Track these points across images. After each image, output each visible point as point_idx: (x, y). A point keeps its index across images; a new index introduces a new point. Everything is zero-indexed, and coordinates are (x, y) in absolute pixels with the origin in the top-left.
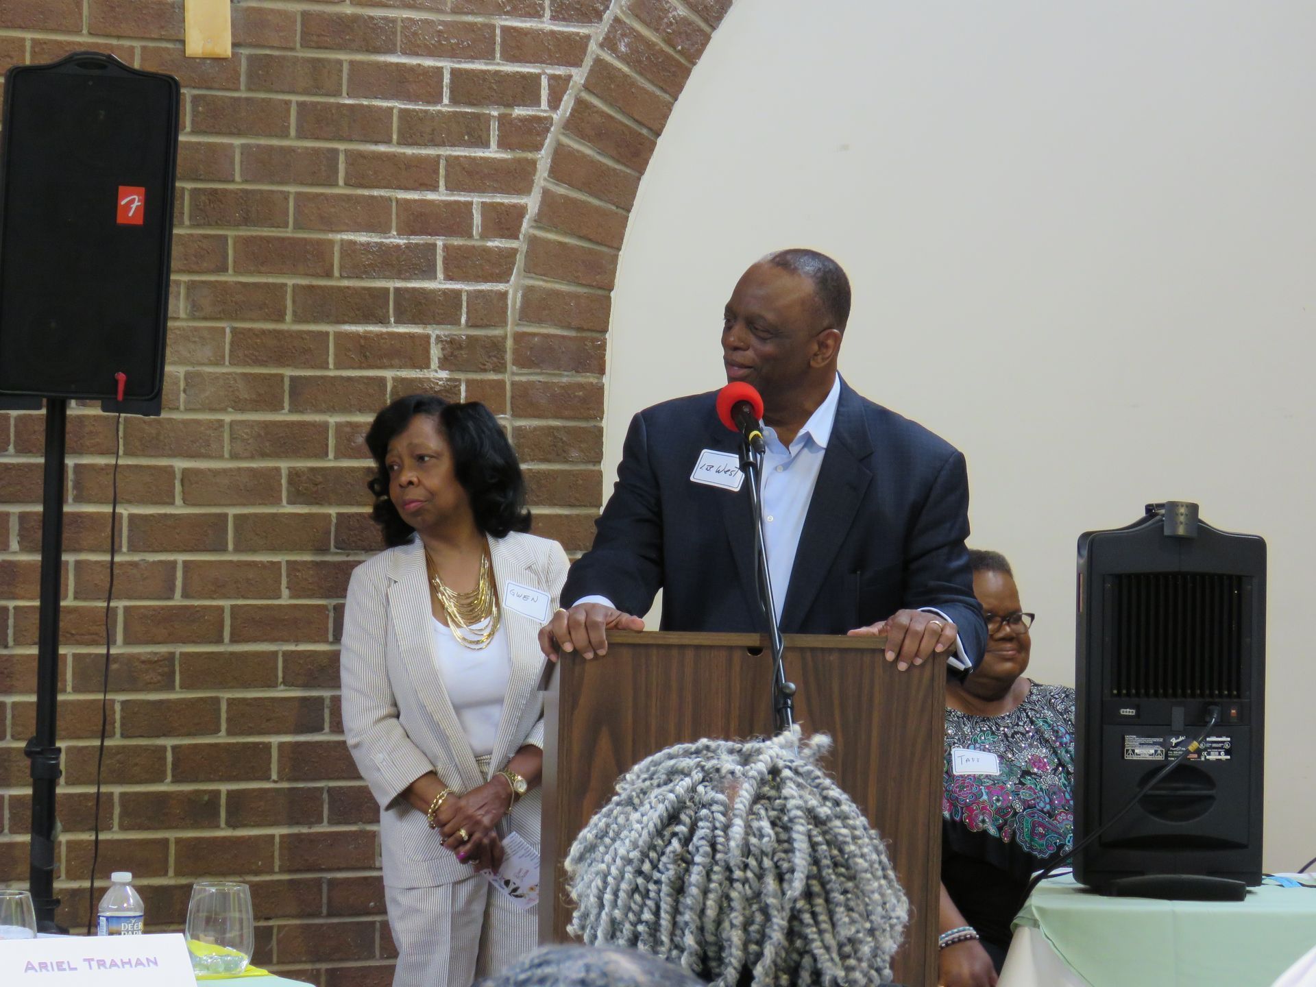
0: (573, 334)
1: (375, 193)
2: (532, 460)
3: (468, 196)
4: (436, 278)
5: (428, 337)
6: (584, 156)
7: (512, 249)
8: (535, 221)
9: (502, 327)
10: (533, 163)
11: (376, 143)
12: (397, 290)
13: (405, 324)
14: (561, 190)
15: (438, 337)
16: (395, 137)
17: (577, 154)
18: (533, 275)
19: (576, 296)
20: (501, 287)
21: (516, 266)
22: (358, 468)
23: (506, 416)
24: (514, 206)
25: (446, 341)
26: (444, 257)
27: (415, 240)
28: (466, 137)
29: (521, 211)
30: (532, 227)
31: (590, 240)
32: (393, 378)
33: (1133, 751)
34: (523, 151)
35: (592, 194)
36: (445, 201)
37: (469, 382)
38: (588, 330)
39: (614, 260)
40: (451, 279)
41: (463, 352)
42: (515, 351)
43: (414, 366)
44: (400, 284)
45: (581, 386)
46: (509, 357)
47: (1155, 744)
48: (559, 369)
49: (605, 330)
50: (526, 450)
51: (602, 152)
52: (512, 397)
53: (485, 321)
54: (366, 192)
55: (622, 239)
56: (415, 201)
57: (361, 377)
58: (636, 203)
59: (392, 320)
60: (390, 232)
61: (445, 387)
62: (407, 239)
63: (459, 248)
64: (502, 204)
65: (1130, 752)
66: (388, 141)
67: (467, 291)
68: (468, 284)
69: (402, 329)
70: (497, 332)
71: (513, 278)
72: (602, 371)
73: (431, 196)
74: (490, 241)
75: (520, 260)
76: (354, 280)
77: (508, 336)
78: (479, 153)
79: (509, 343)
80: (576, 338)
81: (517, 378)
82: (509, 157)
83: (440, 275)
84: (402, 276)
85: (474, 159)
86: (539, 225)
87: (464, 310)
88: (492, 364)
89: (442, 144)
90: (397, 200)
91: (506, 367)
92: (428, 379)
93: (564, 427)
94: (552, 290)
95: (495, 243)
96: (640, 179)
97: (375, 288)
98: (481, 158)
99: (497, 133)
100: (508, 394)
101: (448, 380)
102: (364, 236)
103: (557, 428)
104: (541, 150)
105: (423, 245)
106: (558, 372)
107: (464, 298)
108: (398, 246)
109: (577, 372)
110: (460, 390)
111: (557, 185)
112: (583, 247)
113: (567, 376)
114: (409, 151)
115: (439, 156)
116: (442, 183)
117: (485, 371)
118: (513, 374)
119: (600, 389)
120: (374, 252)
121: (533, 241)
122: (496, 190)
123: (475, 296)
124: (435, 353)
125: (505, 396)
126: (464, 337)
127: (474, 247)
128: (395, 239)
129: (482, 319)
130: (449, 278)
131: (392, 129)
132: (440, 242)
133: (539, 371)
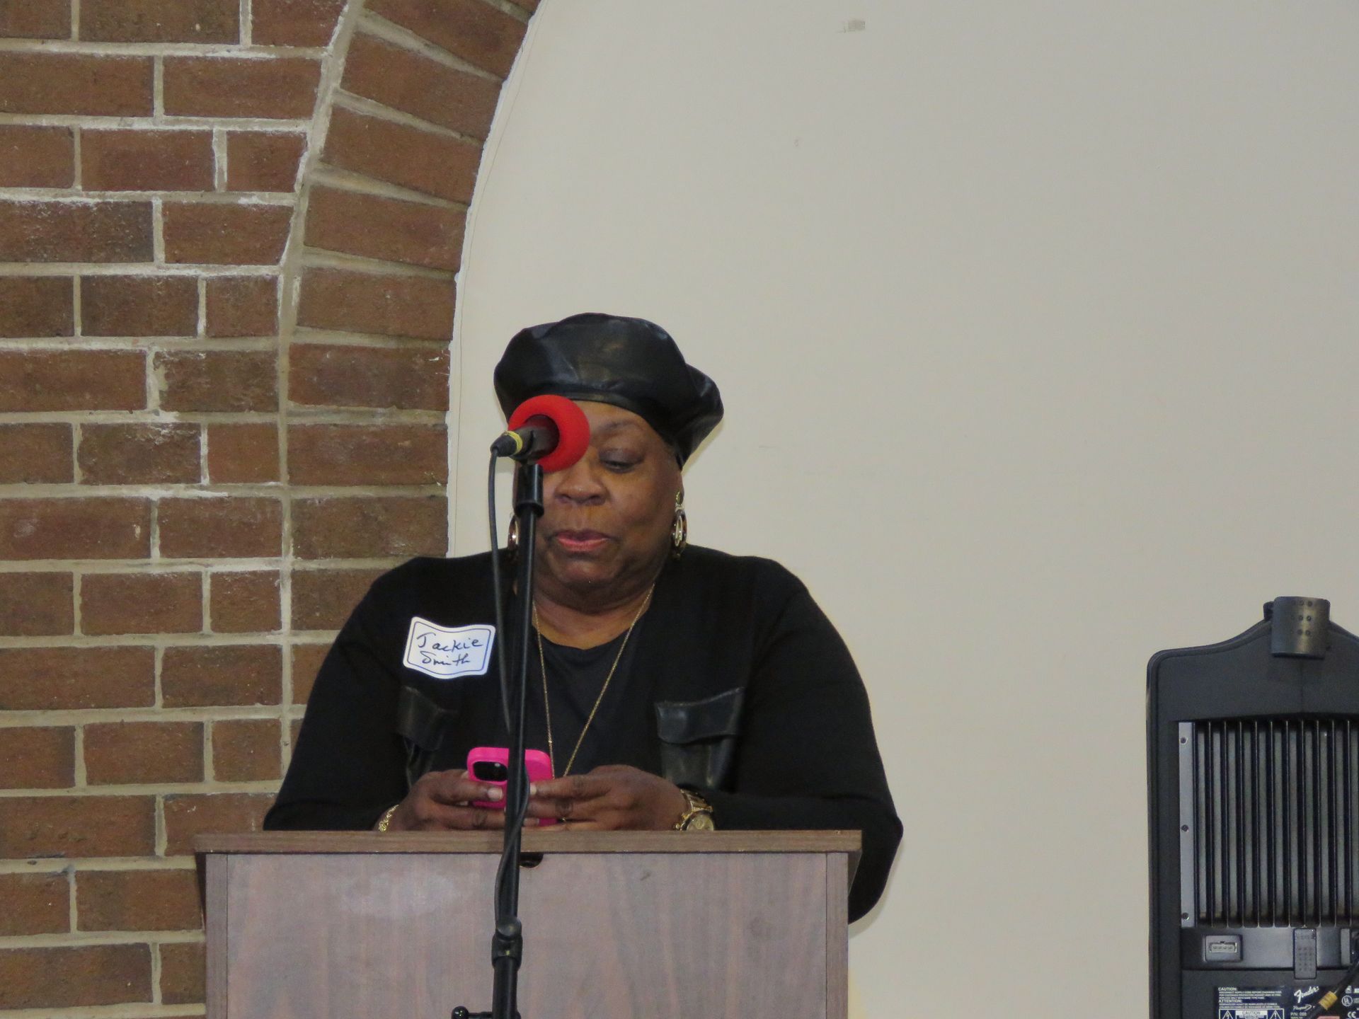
0: (392, 344)
1: (45, 121)
2: (326, 555)
3: (205, 123)
4: (152, 260)
5: (141, 356)
6: (402, 52)
7: (282, 208)
8: (322, 160)
9: (267, 335)
10: (315, 66)
11: (45, 38)
12: (85, 280)
13: (101, 335)
14: (367, 108)
15: (158, 356)
16: (75, 29)
17: (389, 48)
18: (322, 251)
19: (393, 283)
20: (265, 271)
21: (290, 236)
22: (25, 574)
23: (279, 483)
24: (285, 137)
25: (172, 362)
26: (165, 223)
27: (114, 197)
28: (198, 27)
29: (295, 146)
30: (315, 170)
31: (416, 189)
32: (82, 426)
33: (1233, 1013)
34: (295, 46)
35: (415, 114)
36: (165, 132)
37: (214, 431)
38: (416, 338)
39: (459, 221)
40: (178, 261)
41: (202, 380)
42: (295, 378)
43: (119, 406)
44: (90, 270)
45: (409, 431)
46: (282, 386)
47: (1268, 1000)
48: (369, 404)
49: (447, 337)
50: (314, 538)
51: (434, 42)
52: (289, 452)
53: (239, 328)
54: (29, 121)
55: (472, 185)
56: (111, 133)
57: (27, 425)
58: (495, 126)
59: (78, 330)
60: (70, 186)
61: (172, 437)
62: (99, 196)
63: (193, 207)
64: (263, 134)
65: (1228, 1015)
66: (65, 36)
67: (206, 279)
68: (207, 269)
69: (97, 344)
70: (260, 344)
71: (284, 257)
72: (442, 404)
73: (139, 124)
74: (245, 195)
75: (297, 229)
76: (14, 264)
77: (280, 352)
78: (222, 51)
79: (283, 364)
80: (398, 350)
81: (296, 421)
82: (273, 56)
83: (159, 253)
84: (93, 259)
85: (213, 61)
86: (330, 167)
87: (202, 311)
88: (252, 398)
89: (158, 38)
90: (84, 134)
91: (276, 404)
92: (144, 427)
93: (380, 500)
94: (352, 273)
95: (253, 199)
96: (498, 87)
97: (48, 278)
98: (224, 59)
99: (250, 17)
100: (283, 446)
101: (177, 426)
102: (26, 193)
103: (369, 501)
104: (327, 44)
105: (128, 206)
106: (367, 409)
107: (202, 292)
108: (86, 208)
109: (401, 408)
110: (197, 445)
111: (358, 99)
112: (404, 201)
113: (384, 415)
114: (102, 50)
115: (150, 60)
116: (158, 104)
117: (240, 409)
118: (290, 414)
119: (440, 435)
120: (44, 220)
121: (319, 195)
122: (250, 113)
123: (220, 288)
124: (155, 382)
125: (277, 450)
126: (203, 356)
127: (215, 207)
128: (78, 196)
129: (233, 326)
130: (173, 258)
131: (70, 17)
132: (157, 199)
133: (334, 407)
